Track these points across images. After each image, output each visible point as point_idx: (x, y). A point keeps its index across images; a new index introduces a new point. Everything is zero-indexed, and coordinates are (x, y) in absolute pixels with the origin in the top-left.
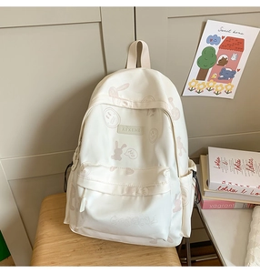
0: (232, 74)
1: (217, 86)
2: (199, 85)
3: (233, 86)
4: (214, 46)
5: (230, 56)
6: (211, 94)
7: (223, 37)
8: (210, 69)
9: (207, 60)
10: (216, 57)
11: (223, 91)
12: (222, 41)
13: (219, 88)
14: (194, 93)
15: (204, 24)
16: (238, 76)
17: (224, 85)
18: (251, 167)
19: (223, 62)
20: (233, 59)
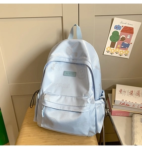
0: (128, 46)
1: (120, 52)
2: (112, 50)
3: (128, 52)
4: (118, 31)
7: (123, 26)
8: (117, 43)
9: (115, 38)
10: (119, 36)
11: (123, 54)
12: (122, 28)
13: (122, 53)
14: (109, 54)
15: (113, 20)
16: (131, 47)
17: (124, 51)
18: (138, 94)
19: (123, 39)
20: (128, 37)
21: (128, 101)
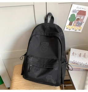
0: (81, 24)
1: (76, 28)
2: (70, 27)
3: (81, 28)
4: (75, 14)
6: (74, 30)
7: (78, 10)
8: (73, 22)
9: (72, 18)
10: (75, 18)
11: (78, 30)
12: (78, 12)
13: (76, 29)
16: (83, 24)
17: (78, 27)
19: (78, 19)
20: (82, 18)
21: (77, 62)
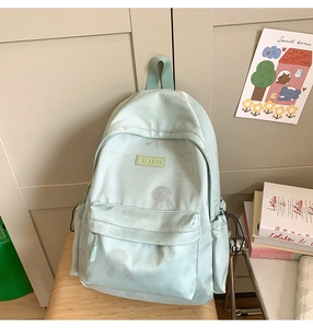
0: (296, 94)
1: (277, 109)
2: (255, 106)
3: (296, 109)
4: (272, 60)
5: (294, 72)
6: (269, 118)
7: (284, 49)
8: (268, 88)
9: (264, 77)
10: (275, 74)
11: (284, 115)
12: (283, 53)
13: (279, 111)
14: (248, 115)
15: (260, 33)
16: (303, 97)
17: (285, 107)
19: (285, 79)
20: (297, 75)
